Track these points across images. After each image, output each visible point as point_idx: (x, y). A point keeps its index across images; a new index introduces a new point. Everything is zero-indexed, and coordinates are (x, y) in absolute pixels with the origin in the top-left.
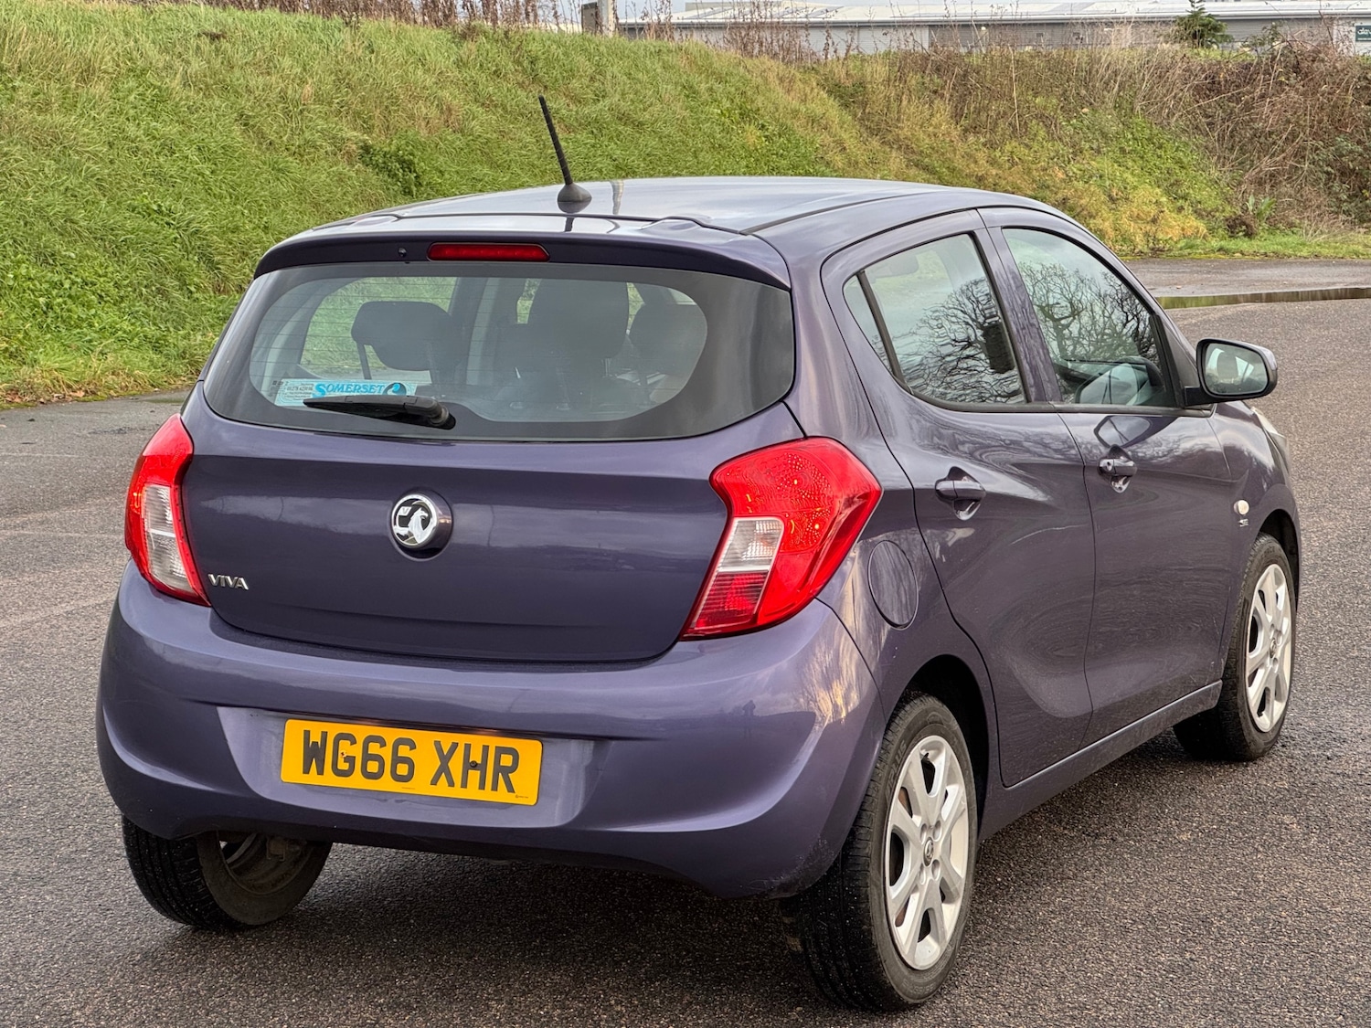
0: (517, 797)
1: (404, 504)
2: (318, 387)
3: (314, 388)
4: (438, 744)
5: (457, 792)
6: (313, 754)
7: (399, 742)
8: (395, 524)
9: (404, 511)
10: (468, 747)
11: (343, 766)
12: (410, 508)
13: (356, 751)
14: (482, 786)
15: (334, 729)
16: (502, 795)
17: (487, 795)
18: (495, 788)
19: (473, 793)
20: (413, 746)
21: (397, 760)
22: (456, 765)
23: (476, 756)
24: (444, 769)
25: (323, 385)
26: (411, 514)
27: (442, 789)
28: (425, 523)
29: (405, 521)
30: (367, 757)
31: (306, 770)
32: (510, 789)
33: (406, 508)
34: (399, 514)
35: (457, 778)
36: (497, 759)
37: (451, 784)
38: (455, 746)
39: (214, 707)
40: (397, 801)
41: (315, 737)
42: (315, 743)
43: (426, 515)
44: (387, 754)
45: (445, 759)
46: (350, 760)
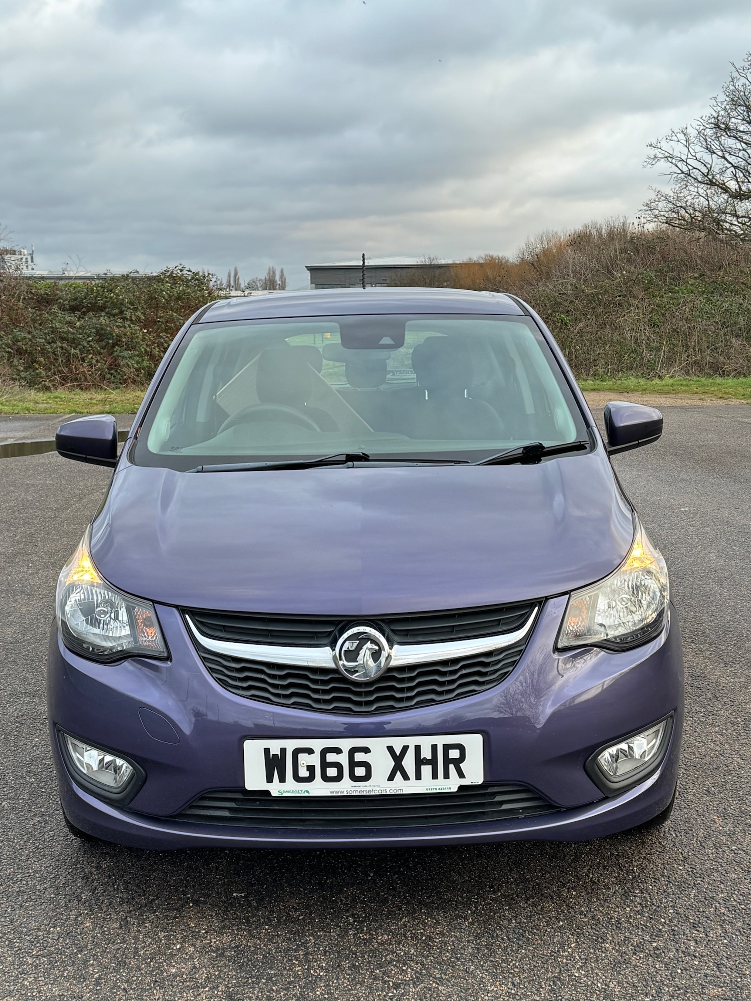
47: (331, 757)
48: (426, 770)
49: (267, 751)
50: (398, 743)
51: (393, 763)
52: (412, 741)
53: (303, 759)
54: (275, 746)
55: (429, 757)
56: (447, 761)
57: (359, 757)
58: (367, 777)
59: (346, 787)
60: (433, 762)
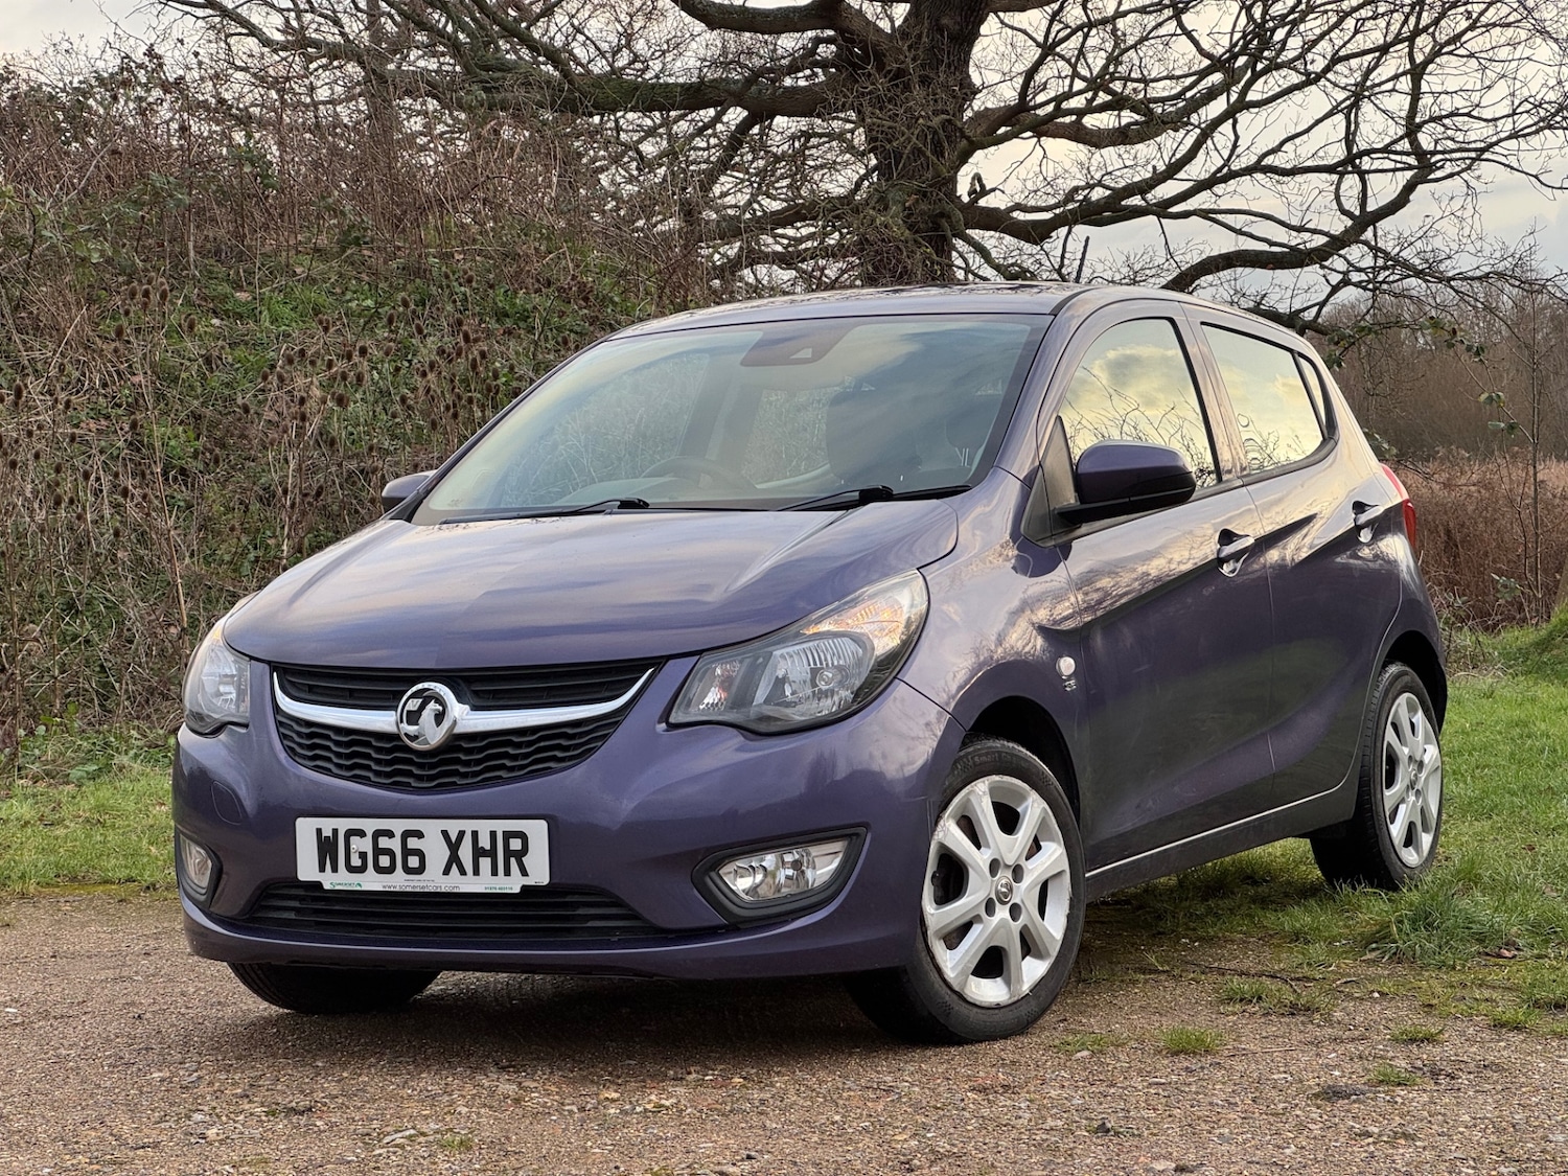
47: (384, 842)
48: (485, 863)
49: (319, 831)
50: (454, 827)
51: (448, 853)
52: (469, 825)
53: (355, 842)
54: (328, 825)
55: (488, 847)
56: (508, 853)
57: (413, 843)
58: (421, 870)
59: (398, 882)
60: (492, 853)
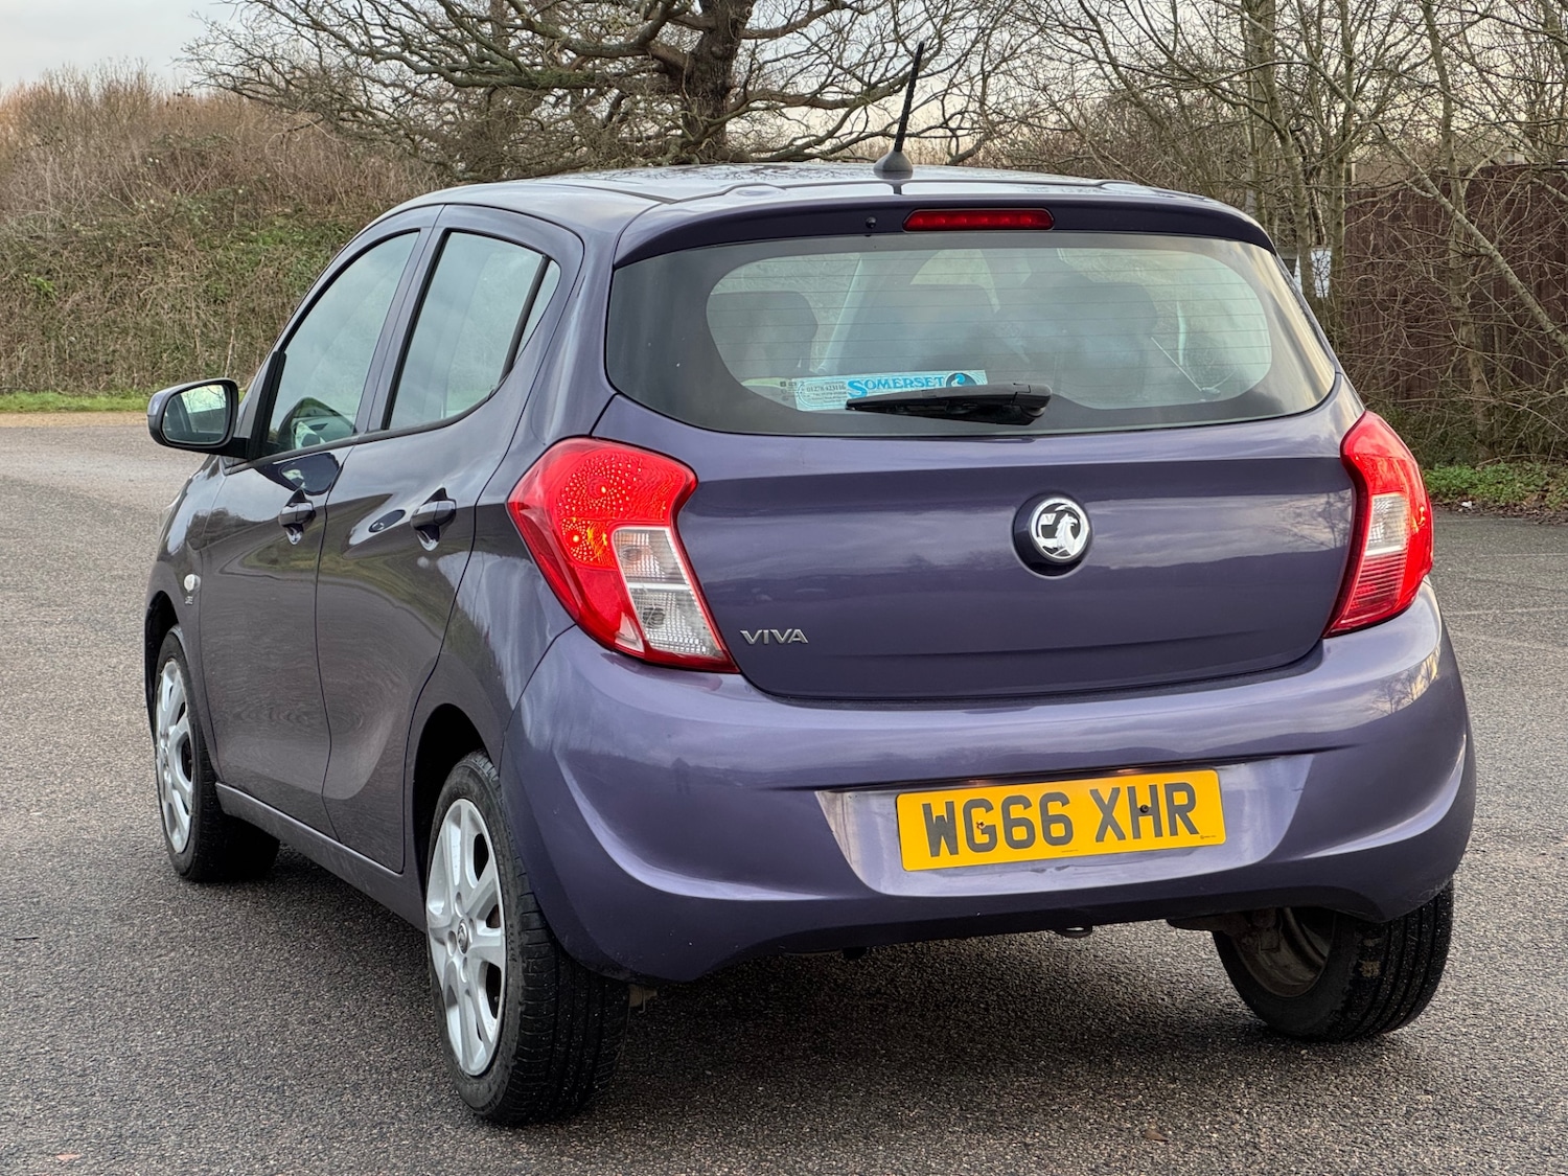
0: (1202, 838)
1: (1043, 512)
2: (851, 384)
3: (846, 386)
4: (1095, 793)
5: (1131, 845)
6: (940, 831)
7: (1047, 799)
8: (1038, 536)
9: (1048, 519)
10: (1132, 790)
11: (981, 838)
12: (1054, 515)
13: (995, 818)
14: (1159, 833)
15: (960, 796)
16: (1184, 839)
17: (1167, 842)
18: (1174, 832)
19: (1148, 842)
20: (1065, 801)
21: (1048, 820)
22: (1122, 814)
23: (1144, 799)
24: (1108, 821)
25: (858, 382)
26: (1057, 521)
27: (1111, 844)
28: (1076, 530)
29: (1049, 531)
30: (1010, 824)
31: (935, 852)
32: (1193, 830)
33: (1049, 515)
34: (1041, 523)
35: (1127, 828)
36: (1170, 800)
37: (1121, 836)
38: (1116, 791)
39: (809, 793)
40: (1059, 869)
41: (939, 810)
42: (940, 818)
43: (1076, 522)
44: (1034, 815)
45: (1107, 809)
46: (990, 831)
